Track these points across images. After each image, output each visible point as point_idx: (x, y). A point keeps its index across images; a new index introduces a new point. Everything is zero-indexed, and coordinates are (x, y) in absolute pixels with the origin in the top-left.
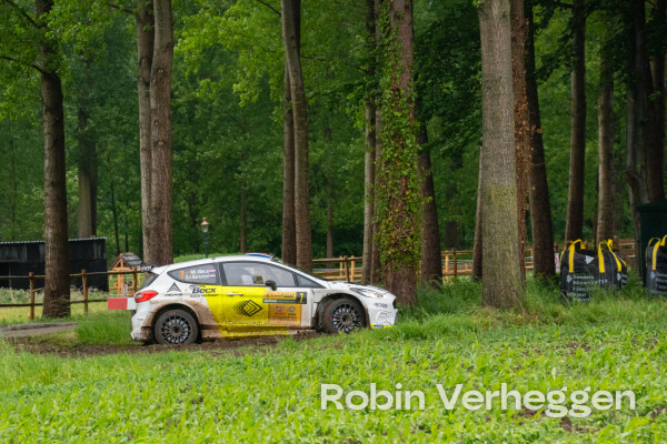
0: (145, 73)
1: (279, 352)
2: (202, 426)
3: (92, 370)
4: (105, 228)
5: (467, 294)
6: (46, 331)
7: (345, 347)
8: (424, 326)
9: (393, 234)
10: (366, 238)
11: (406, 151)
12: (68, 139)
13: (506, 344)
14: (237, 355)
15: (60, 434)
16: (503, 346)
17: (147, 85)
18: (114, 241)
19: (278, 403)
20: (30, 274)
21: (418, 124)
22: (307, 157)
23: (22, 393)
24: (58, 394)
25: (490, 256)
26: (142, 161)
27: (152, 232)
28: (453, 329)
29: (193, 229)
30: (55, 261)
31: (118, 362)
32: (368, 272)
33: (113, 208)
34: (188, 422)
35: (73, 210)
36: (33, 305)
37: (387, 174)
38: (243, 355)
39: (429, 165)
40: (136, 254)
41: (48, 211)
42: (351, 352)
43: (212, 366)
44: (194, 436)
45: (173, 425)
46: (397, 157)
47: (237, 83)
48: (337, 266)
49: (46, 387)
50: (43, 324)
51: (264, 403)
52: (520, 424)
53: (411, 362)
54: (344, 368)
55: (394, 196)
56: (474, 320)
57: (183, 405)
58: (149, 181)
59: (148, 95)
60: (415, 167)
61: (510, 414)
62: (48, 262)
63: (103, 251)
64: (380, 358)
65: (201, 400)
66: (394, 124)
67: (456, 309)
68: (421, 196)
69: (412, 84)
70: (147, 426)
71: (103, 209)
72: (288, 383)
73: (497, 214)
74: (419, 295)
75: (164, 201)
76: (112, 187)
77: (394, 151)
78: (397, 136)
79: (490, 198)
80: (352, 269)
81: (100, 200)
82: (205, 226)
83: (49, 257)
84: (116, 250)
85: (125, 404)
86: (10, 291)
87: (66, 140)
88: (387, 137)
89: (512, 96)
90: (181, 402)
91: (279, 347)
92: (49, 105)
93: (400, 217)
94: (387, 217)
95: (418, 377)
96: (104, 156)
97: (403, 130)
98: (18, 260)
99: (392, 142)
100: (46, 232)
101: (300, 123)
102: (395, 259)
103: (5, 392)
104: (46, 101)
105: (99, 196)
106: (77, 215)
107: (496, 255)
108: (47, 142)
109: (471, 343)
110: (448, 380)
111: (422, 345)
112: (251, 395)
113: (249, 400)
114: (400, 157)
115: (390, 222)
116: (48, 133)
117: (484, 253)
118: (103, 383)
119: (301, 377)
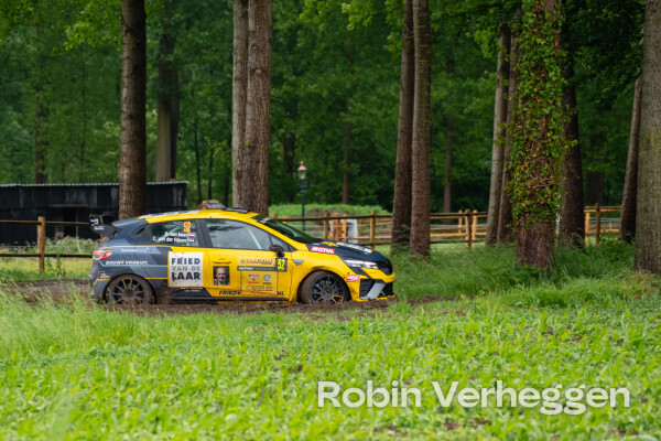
1: (390, 317)
2: (302, 398)
4: (186, 173)
5: (614, 255)
7: (469, 314)
8: (562, 292)
9: (529, 184)
10: (493, 189)
11: (548, 85)
12: (149, 66)
14: (341, 319)
15: (138, 400)
17: (244, 3)
18: (195, 187)
19: (389, 373)
21: (565, 54)
22: (429, 91)
23: (93, 354)
25: (647, 211)
26: (234, 92)
27: (245, 174)
28: (598, 295)
29: (288, 175)
30: (130, 205)
31: (202, 322)
32: (494, 229)
33: (195, 149)
34: (285, 393)
37: (525, 112)
38: (349, 319)
39: (573, 103)
40: (221, 202)
41: (125, 148)
42: (475, 319)
43: (312, 330)
44: (293, 409)
45: (267, 395)
46: (538, 93)
47: (349, 2)
48: (456, 222)
49: (120, 349)
51: (374, 374)
53: (548, 332)
54: (467, 337)
55: (531, 138)
56: (624, 286)
57: (279, 374)
58: (243, 115)
59: (245, 16)
60: (559, 104)
62: (122, 208)
63: (184, 197)
64: (511, 327)
65: (300, 368)
66: (536, 54)
67: (601, 272)
68: (563, 138)
69: (559, 5)
70: (238, 395)
71: (184, 149)
72: (402, 352)
74: (558, 255)
75: (261, 139)
76: (195, 125)
77: (534, 85)
78: (539, 67)
79: (649, 142)
80: (474, 225)
81: (180, 139)
82: (302, 171)
83: (124, 201)
84: (196, 198)
85: (213, 371)
86: (77, 241)
87: (147, 68)
90: (276, 370)
91: (390, 311)
92: (130, 25)
93: (538, 163)
94: (522, 164)
95: (557, 350)
96: (188, 88)
97: (546, 60)
98: (86, 205)
99: (532, 74)
100: (121, 172)
101: (423, 51)
102: (530, 212)
103: (74, 353)
104: (126, 20)
105: (179, 135)
106: (154, 156)
107: (653, 210)
108: (126, 69)
109: (621, 312)
110: (594, 355)
111: (562, 314)
112: (358, 365)
113: (356, 370)
114: (541, 92)
115: (525, 169)
116: (128, 58)
117: (638, 208)
118: (186, 346)
119: (416, 346)
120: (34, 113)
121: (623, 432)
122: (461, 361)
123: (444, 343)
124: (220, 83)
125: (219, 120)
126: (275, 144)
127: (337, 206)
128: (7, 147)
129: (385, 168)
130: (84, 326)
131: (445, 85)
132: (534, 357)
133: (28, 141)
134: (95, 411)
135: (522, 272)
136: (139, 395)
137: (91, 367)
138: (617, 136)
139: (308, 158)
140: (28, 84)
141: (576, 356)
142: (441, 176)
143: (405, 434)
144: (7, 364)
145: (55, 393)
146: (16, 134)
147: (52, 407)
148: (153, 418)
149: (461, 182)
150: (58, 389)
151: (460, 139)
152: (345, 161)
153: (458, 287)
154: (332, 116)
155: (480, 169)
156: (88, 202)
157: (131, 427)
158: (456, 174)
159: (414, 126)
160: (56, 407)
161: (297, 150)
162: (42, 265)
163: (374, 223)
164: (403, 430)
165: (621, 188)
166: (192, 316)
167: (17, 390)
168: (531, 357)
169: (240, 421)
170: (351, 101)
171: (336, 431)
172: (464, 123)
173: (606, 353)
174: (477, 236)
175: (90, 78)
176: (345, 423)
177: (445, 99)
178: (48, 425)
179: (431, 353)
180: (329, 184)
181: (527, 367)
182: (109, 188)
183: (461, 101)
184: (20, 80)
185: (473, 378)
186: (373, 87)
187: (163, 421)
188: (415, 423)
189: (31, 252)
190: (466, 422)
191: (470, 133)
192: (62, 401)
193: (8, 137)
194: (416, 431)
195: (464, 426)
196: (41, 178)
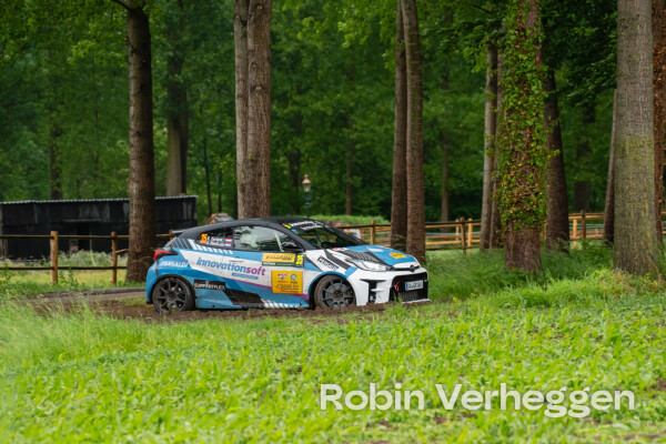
0: (243, 11)
1: (386, 320)
2: (300, 398)
3: (179, 337)
4: (196, 188)
5: (597, 258)
6: (129, 296)
7: (460, 315)
8: (547, 293)
9: (515, 191)
10: (485, 199)
11: (531, 99)
12: (156, 87)
13: (639, 313)
14: (340, 322)
15: (143, 403)
16: (636, 315)
17: (244, 24)
18: (206, 201)
19: (383, 373)
20: (113, 234)
21: (545, 69)
22: (421, 107)
23: (102, 360)
24: (142, 362)
25: (624, 216)
26: (237, 109)
27: (248, 187)
28: (580, 295)
29: (294, 188)
30: (140, 220)
31: (208, 328)
32: (487, 236)
33: (204, 165)
34: (284, 393)
35: (161, 168)
36: (115, 268)
37: (509, 124)
38: (347, 323)
39: (556, 114)
40: (230, 215)
41: (133, 163)
42: (466, 320)
43: (312, 334)
44: (292, 408)
45: (267, 396)
46: (521, 105)
47: (344, 22)
48: (453, 230)
49: (129, 355)
50: (125, 288)
51: (369, 374)
52: (654, 397)
53: (533, 330)
54: (458, 337)
55: (517, 148)
56: (604, 286)
57: (279, 375)
58: (245, 131)
59: (245, 35)
60: (542, 116)
61: (642, 386)
62: (132, 221)
63: (193, 211)
64: (498, 327)
65: (300, 370)
66: (519, 68)
67: (583, 274)
68: (547, 148)
69: (539, 23)
70: (240, 396)
71: (195, 165)
72: (396, 352)
73: (632, 167)
74: (544, 259)
75: (262, 153)
76: (204, 142)
77: (518, 98)
78: (522, 81)
79: (624, 150)
80: (470, 233)
81: (190, 155)
82: (307, 184)
83: (134, 214)
84: (208, 211)
85: (216, 373)
86: (91, 254)
87: (154, 88)
88: (510, 83)
89: (651, 37)
90: (276, 372)
91: (386, 314)
92: (135, 46)
93: (524, 172)
94: (509, 172)
95: (541, 348)
96: (195, 107)
97: (528, 75)
98: (99, 220)
99: (516, 88)
100: (131, 187)
101: (414, 68)
102: (517, 219)
103: (83, 360)
104: (131, 41)
105: (190, 152)
106: (165, 172)
107: (630, 214)
108: (133, 88)
109: (600, 311)
110: (574, 351)
111: (546, 314)
112: (354, 365)
113: (352, 370)
114: (525, 105)
115: (512, 177)
116: (135, 77)
117: (616, 213)
118: (191, 351)
119: (411, 346)
120: (48, 133)
121: (598, 422)
122: (451, 359)
123: (437, 343)
124: (227, 102)
125: (227, 136)
126: (282, 159)
127: (341, 217)
128: (23, 166)
129: (385, 180)
130: (93, 335)
131: (443, 102)
132: (520, 354)
133: (43, 160)
134: (102, 414)
135: (510, 275)
136: (144, 398)
137: (99, 372)
138: (600, 146)
139: (312, 172)
140: (42, 105)
141: (558, 352)
142: (439, 187)
143: (396, 429)
144: (18, 372)
145: (63, 398)
146: (32, 152)
147: (59, 412)
148: (156, 419)
149: (458, 193)
150: (67, 394)
151: (457, 152)
152: (348, 174)
153: (451, 291)
154: (335, 131)
155: (475, 179)
156: (101, 216)
157: (135, 428)
158: (453, 184)
159: (408, 138)
160: (63, 411)
161: (303, 165)
162: (56, 278)
163: (374, 231)
164: (394, 425)
165: (604, 195)
166: (198, 322)
167: (27, 396)
168: (516, 354)
169: (240, 420)
170: (352, 117)
171: (331, 427)
172: (460, 137)
173: (586, 349)
174: (473, 243)
175: (102, 99)
176: (340, 419)
177: (442, 115)
178: (55, 429)
179: (423, 353)
180: (334, 197)
181: (513, 364)
182: (121, 203)
183: (456, 115)
184: (34, 101)
185: (462, 376)
186: (374, 104)
187: (166, 422)
188: (406, 418)
189: (46, 265)
190: (454, 416)
191: (464, 145)
192: (70, 406)
193: (24, 156)
194: (405, 426)
195: (452, 420)
196: (56, 195)
